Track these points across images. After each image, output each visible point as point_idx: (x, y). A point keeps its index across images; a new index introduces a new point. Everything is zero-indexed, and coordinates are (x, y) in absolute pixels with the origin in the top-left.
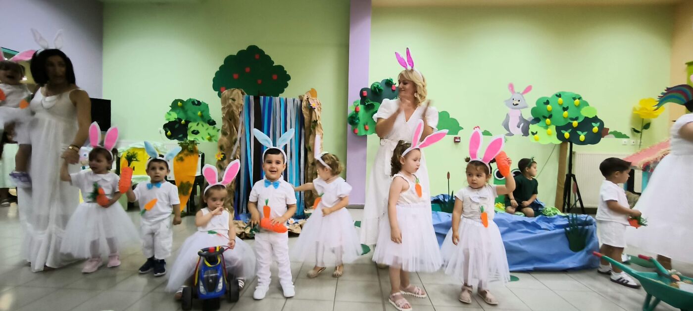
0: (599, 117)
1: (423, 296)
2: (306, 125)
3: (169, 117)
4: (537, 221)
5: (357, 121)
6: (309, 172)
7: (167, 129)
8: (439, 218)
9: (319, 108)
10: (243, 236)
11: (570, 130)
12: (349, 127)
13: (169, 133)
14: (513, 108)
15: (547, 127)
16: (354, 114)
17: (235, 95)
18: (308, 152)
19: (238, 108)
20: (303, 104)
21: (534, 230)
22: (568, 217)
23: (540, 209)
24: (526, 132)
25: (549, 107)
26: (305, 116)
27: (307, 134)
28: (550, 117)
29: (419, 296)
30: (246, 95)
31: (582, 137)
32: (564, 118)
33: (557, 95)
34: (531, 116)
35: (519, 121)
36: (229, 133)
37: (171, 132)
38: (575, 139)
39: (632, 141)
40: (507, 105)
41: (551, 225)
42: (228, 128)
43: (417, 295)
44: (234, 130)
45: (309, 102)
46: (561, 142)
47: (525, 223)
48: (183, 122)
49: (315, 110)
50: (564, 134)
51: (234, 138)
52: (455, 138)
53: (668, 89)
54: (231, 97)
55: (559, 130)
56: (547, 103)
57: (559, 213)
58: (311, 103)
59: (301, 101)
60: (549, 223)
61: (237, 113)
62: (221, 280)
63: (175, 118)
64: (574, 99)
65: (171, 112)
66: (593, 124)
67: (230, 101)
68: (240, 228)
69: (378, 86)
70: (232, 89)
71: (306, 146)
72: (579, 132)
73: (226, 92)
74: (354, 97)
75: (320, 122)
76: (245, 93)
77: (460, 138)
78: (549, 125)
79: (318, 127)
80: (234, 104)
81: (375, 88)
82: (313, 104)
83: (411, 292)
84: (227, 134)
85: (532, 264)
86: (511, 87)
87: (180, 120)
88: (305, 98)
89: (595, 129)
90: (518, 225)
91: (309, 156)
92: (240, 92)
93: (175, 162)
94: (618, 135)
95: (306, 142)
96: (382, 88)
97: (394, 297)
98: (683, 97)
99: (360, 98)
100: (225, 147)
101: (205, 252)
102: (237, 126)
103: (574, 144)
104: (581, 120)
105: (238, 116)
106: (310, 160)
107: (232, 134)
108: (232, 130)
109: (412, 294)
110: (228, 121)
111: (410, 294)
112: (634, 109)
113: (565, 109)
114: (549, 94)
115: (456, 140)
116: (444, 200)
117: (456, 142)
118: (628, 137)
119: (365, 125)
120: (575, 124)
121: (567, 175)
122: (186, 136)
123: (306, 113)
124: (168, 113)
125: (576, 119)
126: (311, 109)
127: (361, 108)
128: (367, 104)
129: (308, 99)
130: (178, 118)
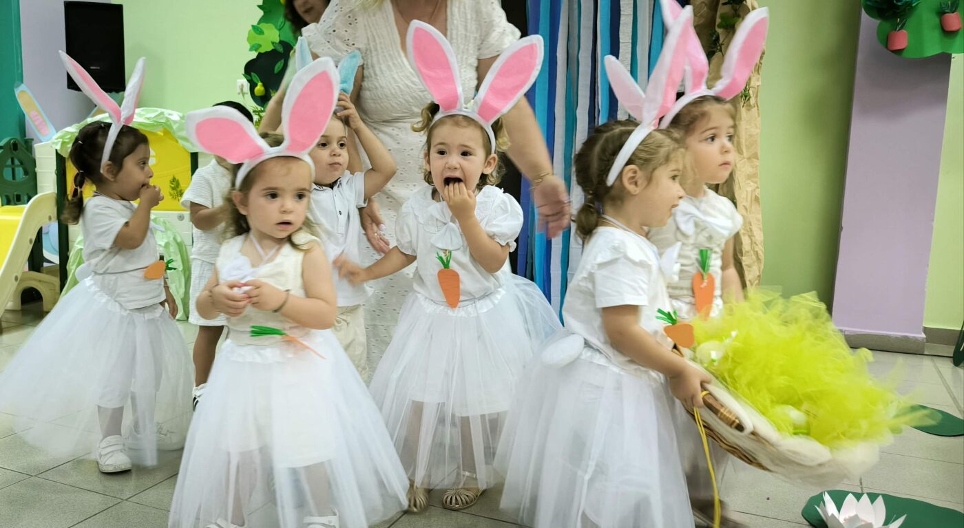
3: (259, 39)
7: (255, 77)
12: (867, 23)
13: (259, 88)
37: (264, 85)
63: (273, 43)
87: (287, 48)
119: (941, 13)
130: (281, 42)
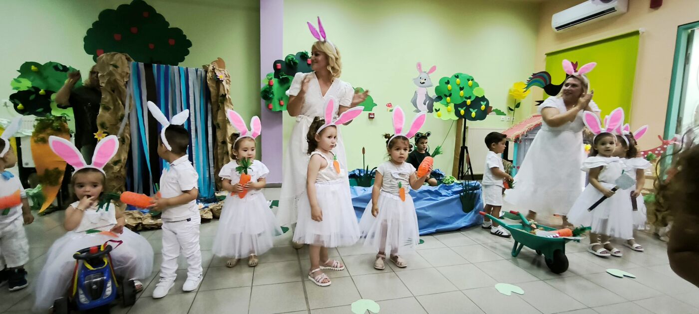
0: (486, 97)
1: (342, 268)
2: (213, 100)
3: (18, 85)
4: (439, 189)
5: (271, 96)
6: (219, 151)
7: (17, 102)
8: (355, 192)
9: (227, 81)
10: (140, 228)
11: (465, 108)
12: (263, 102)
13: (20, 106)
14: (420, 87)
15: (447, 104)
16: (267, 88)
17: (117, 61)
18: (217, 130)
19: (123, 77)
20: (208, 75)
21: (437, 197)
22: (462, 184)
23: (441, 178)
24: (430, 110)
25: (449, 85)
26: (211, 89)
27: (215, 110)
28: (450, 95)
29: (337, 269)
30: (133, 61)
31: (473, 114)
32: (461, 97)
33: (455, 76)
34: (435, 94)
35: (425, 98)
36: (112, 107)
37: (23, 105)
38: (467, 116)
39: (508, 118)
40: (415, 83)
41: (450, 192)
42: (111, 102)
43: (336, 269)
44: (119, 104)
45: (215, 73)
46: (458, 118)
47: (429, 192)
48: (42, 92)
49: (223, 82)
50: (460, 111)
51: (120, 114)
52: (370, 114)
53: (534, 75)
54: (112, 63)
55: (457, 107)
56: (448, 83)
57: (456, 181)
58: (217, 74)
59: (206, 72)
60: (448, 190)
61: (122, 83)
62: (109, 284)
63: (28, 87)
64: (469, 80)
65: (21, 79)
66: (482, 103)
67: (111, 68)
68: (135, 218)
69: (292, 59)
70: (112, 53)
71: (215, 123)
72: (471, 110)
73: (103, 56)
74: (267, 69)
75: (230, 97)
76: (132, 59)
77: (374, 114)
78: (449, 103)
79: (227, 102)
80: (117, 72)
81: (289, 61)
82: (221, 76)
83: (330, 266)
84: (110, 109)
85: (435, 227)
86: (419, 65)
87: (37, 90)
88: (211, 68)
89: (483, 107)
90: (424, 194)
91: (219, 134)
92: (124, 58)
93: (34, 144)
94: (499, 113)
95: (214, 118)
96: (297, 61)
97: (313, 273)
98: (542, 81)
99: (273, 71)
100: (108, 125)
101: (84, 254)
102: (123, 99)
103: (467, 120)
104: (473, 99)
105: (124, 87)
106: (220, 138)
107: (117, 109)
108: (117, 103)
109: (331, 268)
110: (109, 92)
111: (329, 268)
112: (510, 91)
113: (461, 89)
114: (449, 75)
115: (371, 116)
116: (360, 174)
117: (370, 118)
118: (505, 115)
119: (279, 101)
120: (469, 102)
121: (462, 147)
122: (49, 110)
123: (213, 87)
124: (14, 79)
125: (470, 98)
126: (218, 82)
127: (275, 81)
128: (281, 78)
129: (214, 69)
130: (33, 87)
